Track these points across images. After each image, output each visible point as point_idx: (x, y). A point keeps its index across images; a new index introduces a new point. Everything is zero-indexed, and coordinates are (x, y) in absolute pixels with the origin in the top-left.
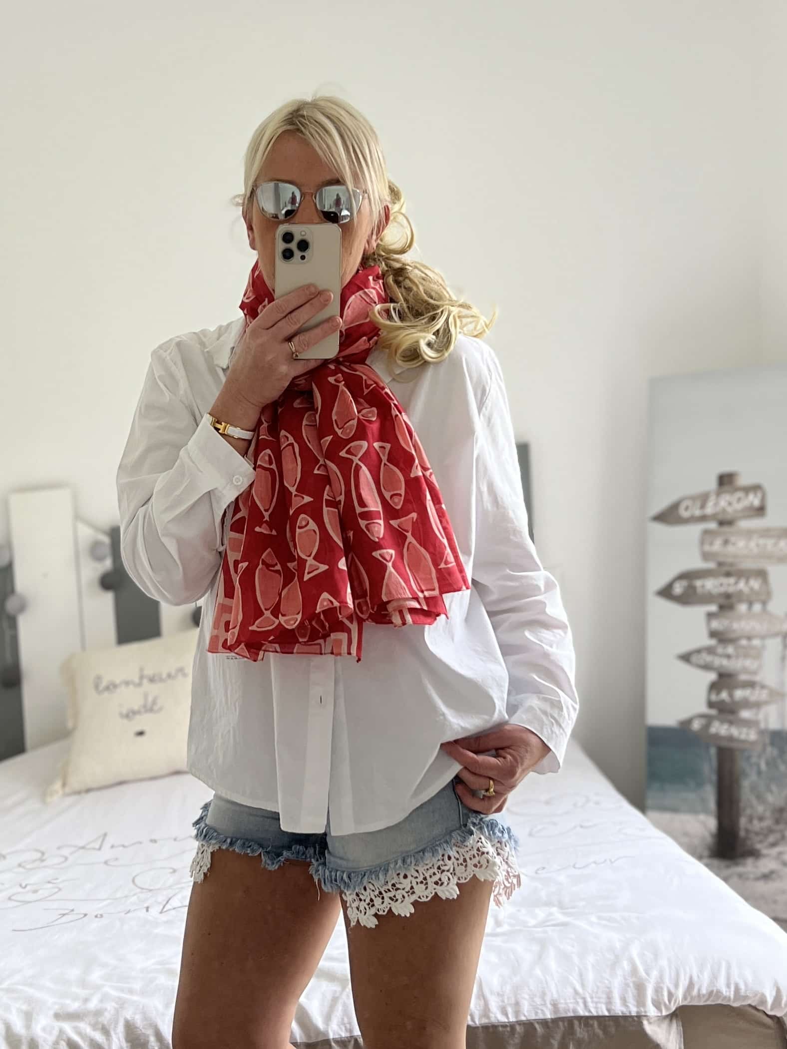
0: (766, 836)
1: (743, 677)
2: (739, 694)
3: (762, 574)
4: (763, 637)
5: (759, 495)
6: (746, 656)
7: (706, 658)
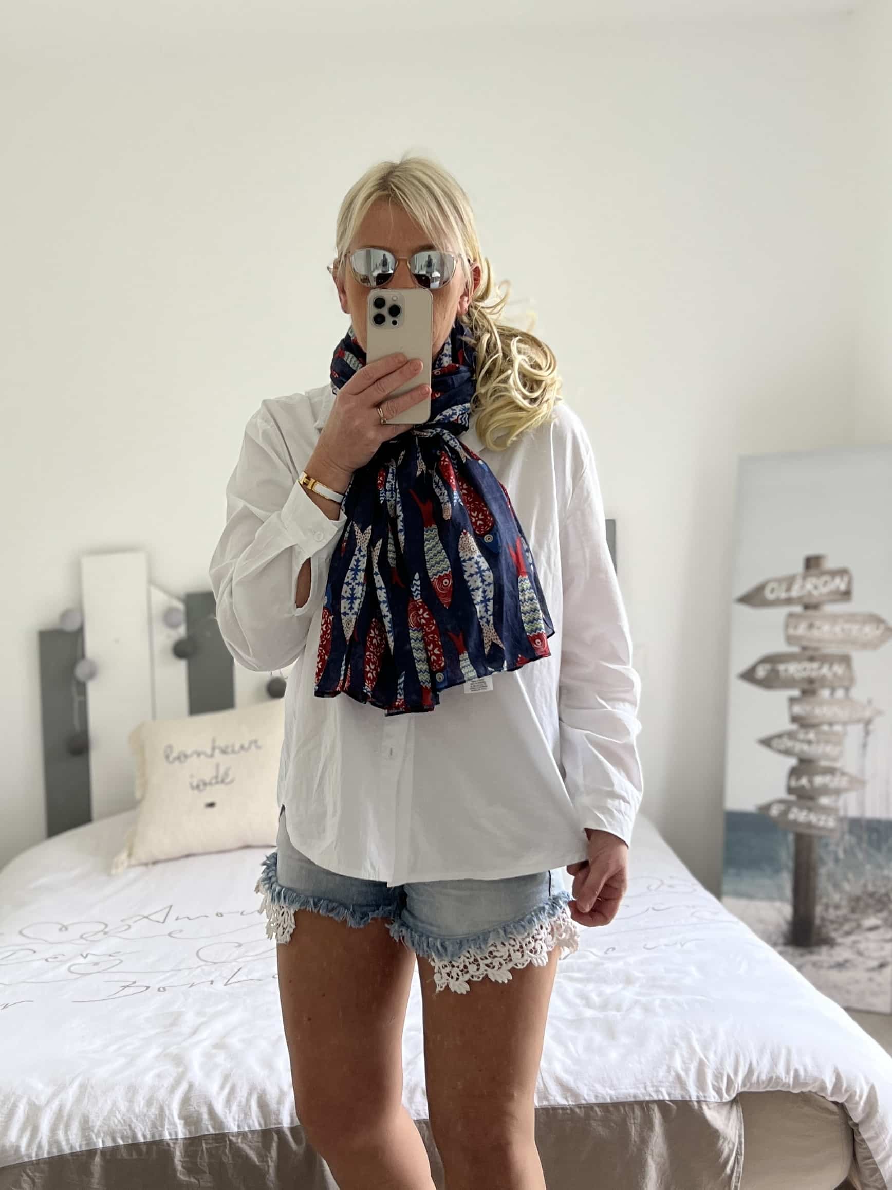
0: (841, 924)
1: (824, 763)
2: (819, 780)
3: (846, 660)
4: (845, 724)
5: (846, 579)
6: (827, 742)
7: (787, 743)
